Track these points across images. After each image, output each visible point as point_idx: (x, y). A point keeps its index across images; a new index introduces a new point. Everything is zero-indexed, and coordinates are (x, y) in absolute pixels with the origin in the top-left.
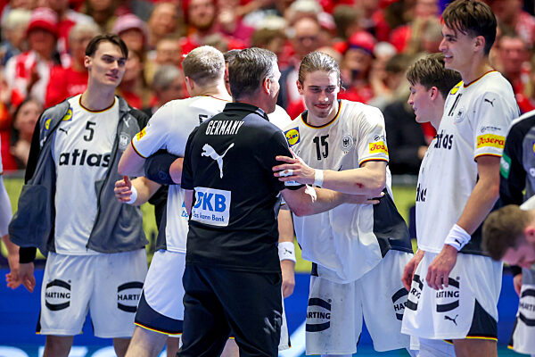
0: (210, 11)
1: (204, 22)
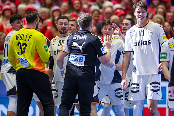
0: (79, 5)
1: (77, 9)
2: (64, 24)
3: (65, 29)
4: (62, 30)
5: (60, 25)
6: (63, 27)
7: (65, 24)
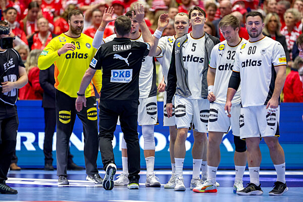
2: (254, 24)
3: (257, 31)
4: (252, 32)
5: (249, 25)
6: (253, 29)
7: (257, 23)
